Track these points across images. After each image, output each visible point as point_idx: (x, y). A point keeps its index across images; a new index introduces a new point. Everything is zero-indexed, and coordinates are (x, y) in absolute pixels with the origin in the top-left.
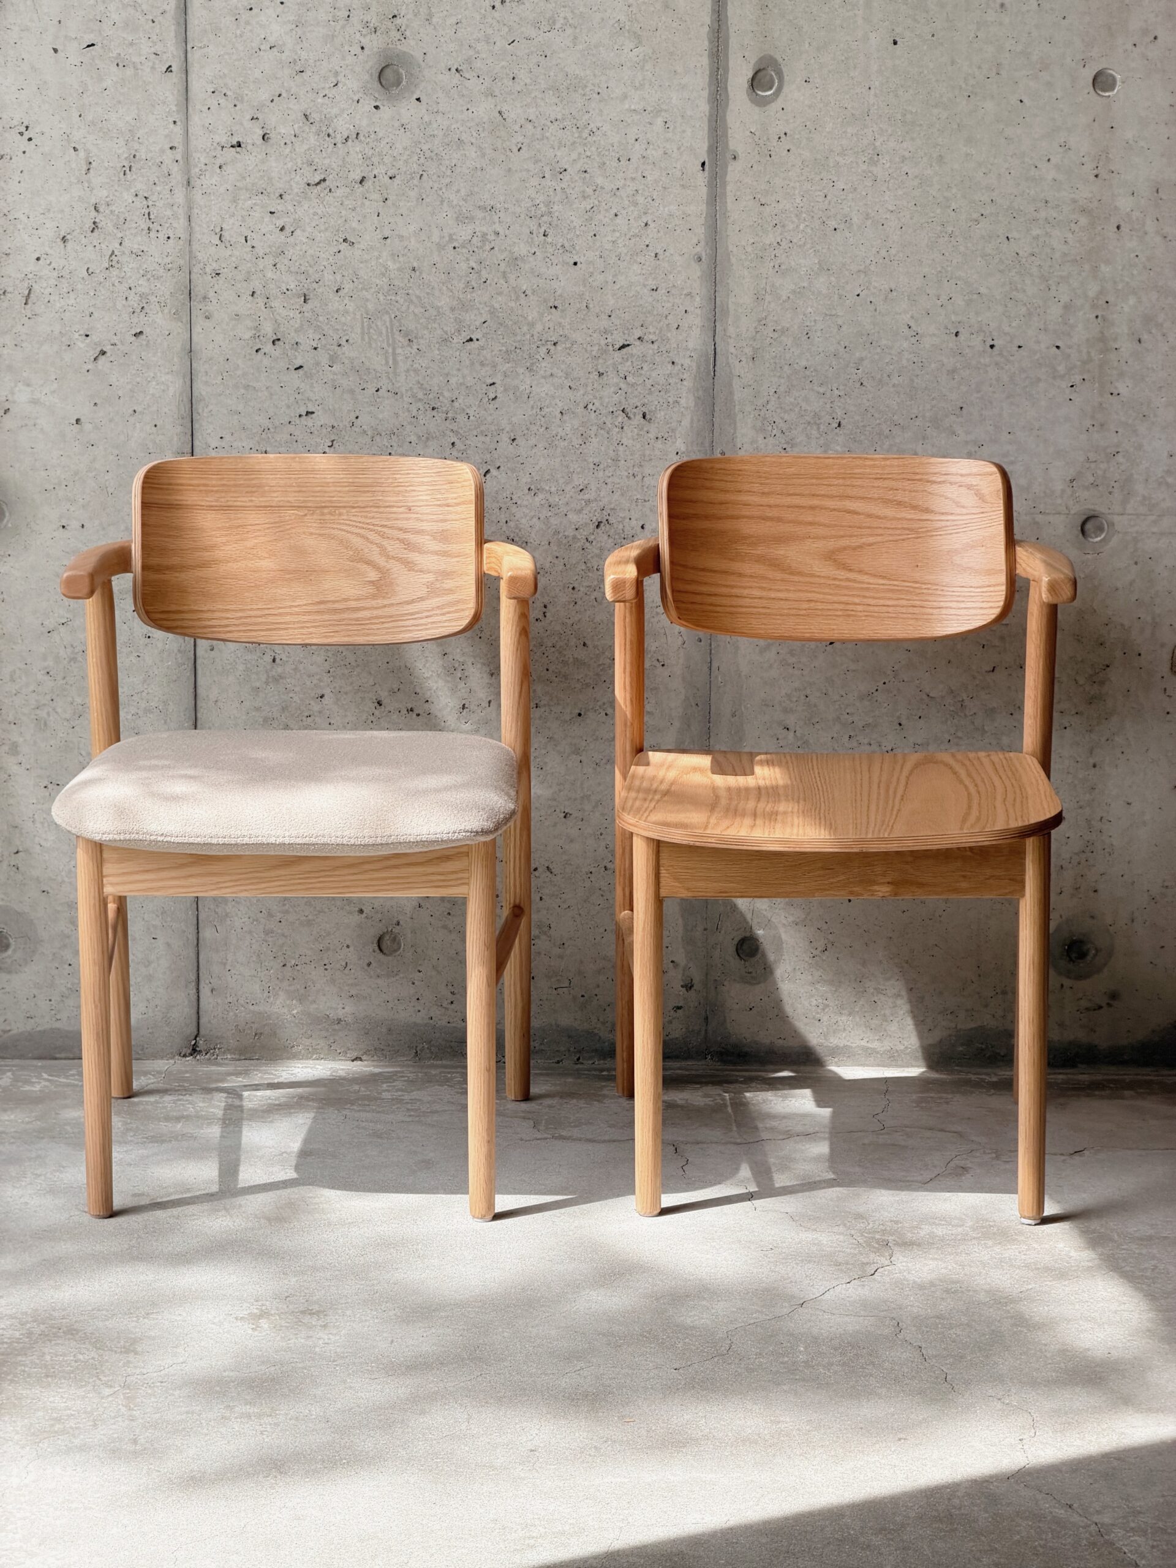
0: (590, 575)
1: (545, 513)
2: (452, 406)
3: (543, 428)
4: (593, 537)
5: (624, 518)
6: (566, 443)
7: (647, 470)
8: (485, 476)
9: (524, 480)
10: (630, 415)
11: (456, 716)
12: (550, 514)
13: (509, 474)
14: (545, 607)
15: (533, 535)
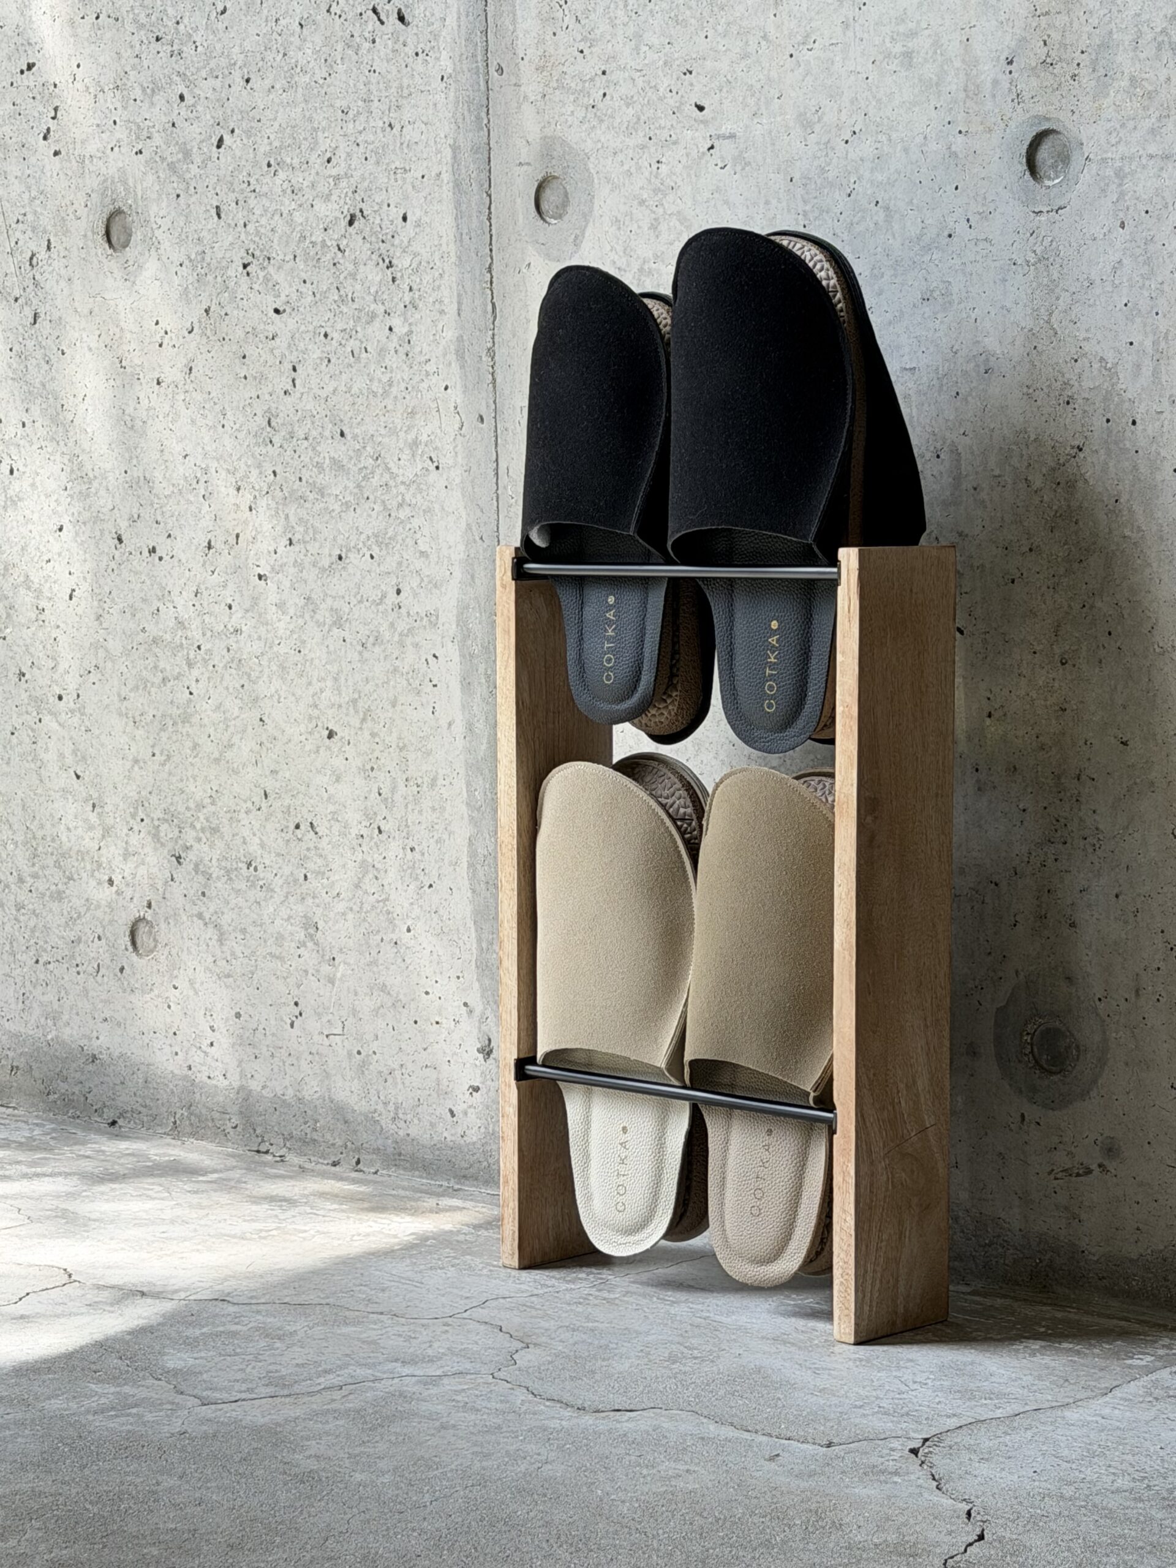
0: (344, 309)
1: (288, 205)
2: (177, 31)
3: (281, 55)
4: (345, 242)
5: (380, 204)
6: (306, 79)
7: (407, 114)
8: (219, 147)
9: (262, 150)
10: (383, 17)
11: (202, 560)
12: (293, 205)
13: (245, 141)
14: (294, 369)
15: (275, 245)
